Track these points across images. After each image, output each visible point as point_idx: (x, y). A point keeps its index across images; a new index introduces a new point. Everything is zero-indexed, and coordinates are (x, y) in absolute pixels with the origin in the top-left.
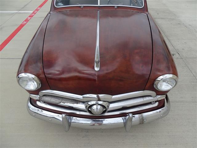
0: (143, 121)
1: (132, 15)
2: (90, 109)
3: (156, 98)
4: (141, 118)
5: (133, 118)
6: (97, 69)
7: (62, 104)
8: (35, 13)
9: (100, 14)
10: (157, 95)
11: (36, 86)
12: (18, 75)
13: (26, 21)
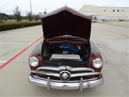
5: (84, 83)
8: (33, 44)
10: (95, 71)
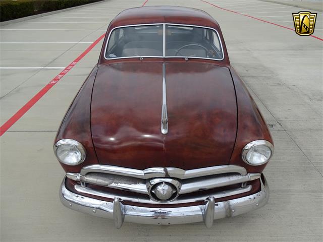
0: (230, 212)
1: (210, 69)
2: (153, 192)
3: (247, 177)
4: (227, 206)
5: (216, 206)
6: (164, 131)
7: (113, 185)
8: (69, 70)
9: (166, 68)
10: (248, 172)
11: (80, 158)
12: (56, 142)
13: (56, 80)
